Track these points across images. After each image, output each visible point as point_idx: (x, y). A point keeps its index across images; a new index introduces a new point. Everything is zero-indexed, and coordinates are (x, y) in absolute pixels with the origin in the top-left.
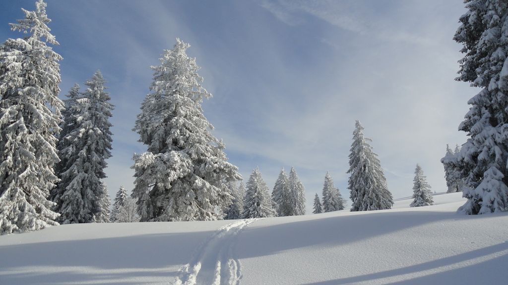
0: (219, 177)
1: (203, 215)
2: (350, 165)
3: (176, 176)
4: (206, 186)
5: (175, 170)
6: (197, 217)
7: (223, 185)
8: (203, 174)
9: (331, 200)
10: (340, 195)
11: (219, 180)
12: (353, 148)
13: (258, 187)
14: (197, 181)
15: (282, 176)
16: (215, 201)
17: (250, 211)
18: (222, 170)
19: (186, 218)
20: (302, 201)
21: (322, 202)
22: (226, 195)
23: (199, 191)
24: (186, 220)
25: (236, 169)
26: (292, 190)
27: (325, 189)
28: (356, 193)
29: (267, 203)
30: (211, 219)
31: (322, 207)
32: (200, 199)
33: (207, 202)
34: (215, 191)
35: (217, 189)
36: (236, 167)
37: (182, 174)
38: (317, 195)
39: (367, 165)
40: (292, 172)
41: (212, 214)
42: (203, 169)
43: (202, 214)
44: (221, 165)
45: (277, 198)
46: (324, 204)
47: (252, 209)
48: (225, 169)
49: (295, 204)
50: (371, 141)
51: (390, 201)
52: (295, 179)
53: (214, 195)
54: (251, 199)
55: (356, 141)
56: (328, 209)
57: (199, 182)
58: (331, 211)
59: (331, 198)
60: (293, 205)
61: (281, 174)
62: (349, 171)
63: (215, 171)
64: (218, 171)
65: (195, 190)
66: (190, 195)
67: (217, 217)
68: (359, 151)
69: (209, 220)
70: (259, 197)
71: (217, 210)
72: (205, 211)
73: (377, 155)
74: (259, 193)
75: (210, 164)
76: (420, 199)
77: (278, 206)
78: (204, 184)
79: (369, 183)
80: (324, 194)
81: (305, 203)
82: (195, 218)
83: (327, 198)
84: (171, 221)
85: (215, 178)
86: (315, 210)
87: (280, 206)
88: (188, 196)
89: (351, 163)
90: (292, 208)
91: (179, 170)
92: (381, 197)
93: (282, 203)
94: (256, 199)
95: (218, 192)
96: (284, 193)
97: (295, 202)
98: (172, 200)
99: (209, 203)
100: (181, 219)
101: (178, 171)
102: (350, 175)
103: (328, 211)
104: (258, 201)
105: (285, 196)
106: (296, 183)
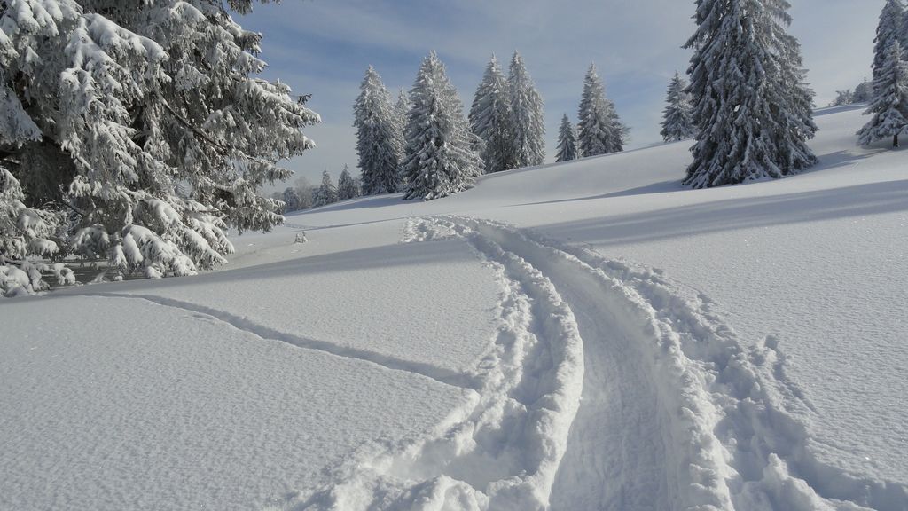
2: (698, 23)
9: (596, 129)
10: (616, 117)
13: (438, 99)
15: (490, 76)
17: (419, 159)
20: (538, 133)
21: (576, 133)
26: (514, 108)
27: (586, 103)
28: (714, 102)
29: (461, 144)
31: (578, 144)
38: (565, 119)
40: (514, 64)
45: (481, 126)
46: (581, 136)
47: (423, 155)
49: (522, 140)
52: (523, 80)
54: (420, 131)
56: (590, 148)
58: (595, 153)
59: (597, 125)
60: (517, 141)
61: (490, 70)
62: (690, 43)
70: (442, 125)
74: (440, 114)
76: (893, 114)
77: (484, 144)
79: (757, 73)
80: (583, 115)
81: (542, 136)
83: (589, 124)
86: (560, 149)
87: (488, 145)
90: (514, 149)
93: (491, 138)
94: (434, 129)
96: (496, 114)
97: (522, 135)
102: (692, 52)
103: (591, 155)
104: (439, 133)
105: (499, 121)
106: (525, 90)
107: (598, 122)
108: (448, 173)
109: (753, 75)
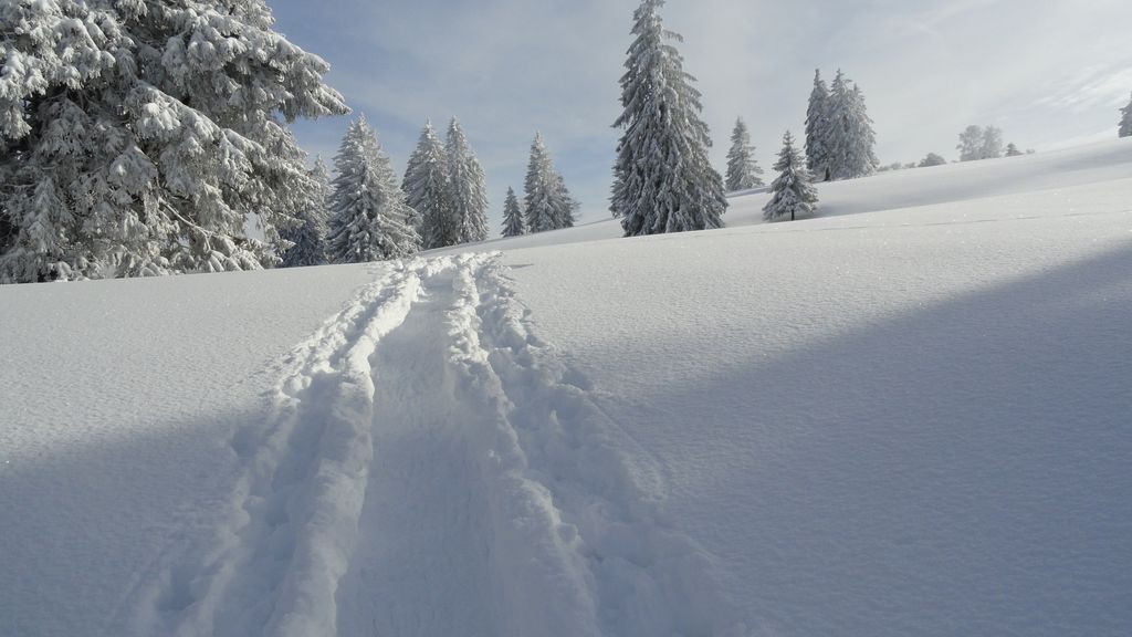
0: (252, 97)
1: (201, 245)
2: (624, 105)
3: (38, 76)
4: (196, 130)
5: (32, 47)
6: (177, 257)
7: (272, 128)
8: (180, 83)
9: (544, 204)
10: (566, 191)
11: (252, 108)
12: (633, 59)
13: (370, 168)
14: (152, 107)
15: (426, 143)
16: (244, 196)
17: (349, 233)
18: (264, 70)
19: (126, 260)
20: (480, 207)
21: (523, 207)
22: (284, 173)
23: (169, 152)
24: (125, 270)
25: (321, 69)
26: (454, 179)
27: (532, 176)
28: (639, 179)
29: (394, 212)
30: (234, 262)
31: (524, 220)
32: (174, 182)
33: (212, 196)
34: (237, 151)
35: (248, 143)
36: (320, 60)
37: (74, 71)
38: (510, 192)
39: (669, 106)
40: (451, 131)
41: (238, 241)
42: (178, 60)
43: (196, 242)
44: (257, 44)
45: (416, 197)
46: (529, 211)
47: (355, 228)
48: (273, 64)
49: (462, 214)
50: (680, 38)
51: (719, 199)
52: (462, 148)
53: (238, 168)
54: (350, 201)
55: (641, 39)
56: (539, 225)
57: (162, 111)
58: (544, 229)
59: (545, 199)
60: (457, 215)
61: (424, 136)
62: (619, 123)
63: (231, 70)
64: (244, 69)
65: (152, 146)
66: (128, 167)
67: (258, 252)
68: (651, 64)
69: (229, 267)
70: (374, 196)
71: (257, 228)
72: (206, 233)
73: (694, 79)
74: (371, 184)
75: (207, 38)
76: (789, 193)
77: (420, 218)
78: (188, 125)
79: (674, 154)
80: (529, 188)
81: (485, 210)
82: (164, 260)
83: (536, 198)
84: (54, 275)
85: (235, 100)
86: (505, 226)
87: (425, 218)
88: (121, 169)
89: (626, 101)
90: (454, 224)
91: (59, 50)
92: (701, 190)
93: (429, 211)
94: (366, 199)
95: (251, 155)
96: (433, 185)
97: (463, 209)
98: (45, 186)
99: (221, 202)
100: (99, 265)
101: (52, 54)
102: (621, 132)
103: (539, 231)
104: (372, 205)
105: (436, 193)
106: (465, 160)
107: (546, 196)
108: (382, 247)
109: (671, 155)
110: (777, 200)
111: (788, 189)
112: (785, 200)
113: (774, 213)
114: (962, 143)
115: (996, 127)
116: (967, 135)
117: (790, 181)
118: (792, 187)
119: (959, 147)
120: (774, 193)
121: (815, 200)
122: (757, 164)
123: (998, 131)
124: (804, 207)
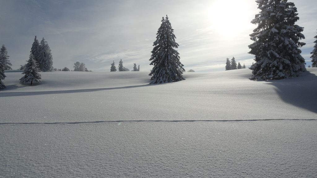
110: (26, 77)
111: (30, 74)
112: (29, 77)
113: (25, 81)
114: (75, 66)
115: (84, 63)
116: (76, 64)
117: (32, 71)
118: (32, 73)
119: (74, 67)
120: (25, 74)
121: (40, 78)
122: (10, 62)
123: (84, 64)
124: (37, 81)
